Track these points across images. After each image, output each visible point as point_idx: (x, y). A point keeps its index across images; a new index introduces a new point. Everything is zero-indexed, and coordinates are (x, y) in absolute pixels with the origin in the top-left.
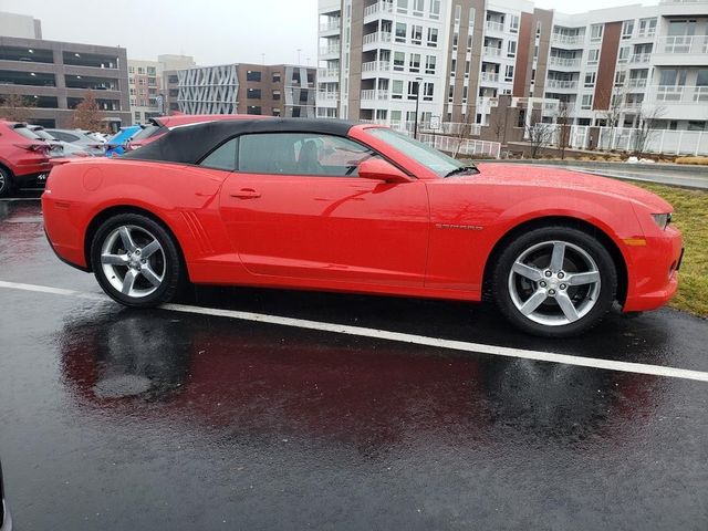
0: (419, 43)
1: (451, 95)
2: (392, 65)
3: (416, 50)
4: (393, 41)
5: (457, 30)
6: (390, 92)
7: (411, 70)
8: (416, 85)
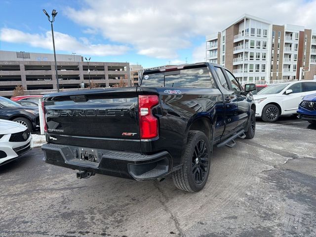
0: (259, 48)
1: (272, 69)
2: (249, 58)
3: (258, 51)
4: (249, 48)
5: (274, 41)
6: (248, 69)
7: (257, 59)
8: (258, 65)
